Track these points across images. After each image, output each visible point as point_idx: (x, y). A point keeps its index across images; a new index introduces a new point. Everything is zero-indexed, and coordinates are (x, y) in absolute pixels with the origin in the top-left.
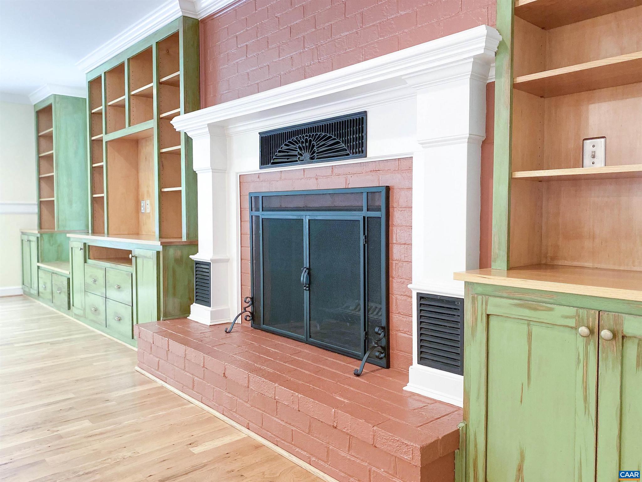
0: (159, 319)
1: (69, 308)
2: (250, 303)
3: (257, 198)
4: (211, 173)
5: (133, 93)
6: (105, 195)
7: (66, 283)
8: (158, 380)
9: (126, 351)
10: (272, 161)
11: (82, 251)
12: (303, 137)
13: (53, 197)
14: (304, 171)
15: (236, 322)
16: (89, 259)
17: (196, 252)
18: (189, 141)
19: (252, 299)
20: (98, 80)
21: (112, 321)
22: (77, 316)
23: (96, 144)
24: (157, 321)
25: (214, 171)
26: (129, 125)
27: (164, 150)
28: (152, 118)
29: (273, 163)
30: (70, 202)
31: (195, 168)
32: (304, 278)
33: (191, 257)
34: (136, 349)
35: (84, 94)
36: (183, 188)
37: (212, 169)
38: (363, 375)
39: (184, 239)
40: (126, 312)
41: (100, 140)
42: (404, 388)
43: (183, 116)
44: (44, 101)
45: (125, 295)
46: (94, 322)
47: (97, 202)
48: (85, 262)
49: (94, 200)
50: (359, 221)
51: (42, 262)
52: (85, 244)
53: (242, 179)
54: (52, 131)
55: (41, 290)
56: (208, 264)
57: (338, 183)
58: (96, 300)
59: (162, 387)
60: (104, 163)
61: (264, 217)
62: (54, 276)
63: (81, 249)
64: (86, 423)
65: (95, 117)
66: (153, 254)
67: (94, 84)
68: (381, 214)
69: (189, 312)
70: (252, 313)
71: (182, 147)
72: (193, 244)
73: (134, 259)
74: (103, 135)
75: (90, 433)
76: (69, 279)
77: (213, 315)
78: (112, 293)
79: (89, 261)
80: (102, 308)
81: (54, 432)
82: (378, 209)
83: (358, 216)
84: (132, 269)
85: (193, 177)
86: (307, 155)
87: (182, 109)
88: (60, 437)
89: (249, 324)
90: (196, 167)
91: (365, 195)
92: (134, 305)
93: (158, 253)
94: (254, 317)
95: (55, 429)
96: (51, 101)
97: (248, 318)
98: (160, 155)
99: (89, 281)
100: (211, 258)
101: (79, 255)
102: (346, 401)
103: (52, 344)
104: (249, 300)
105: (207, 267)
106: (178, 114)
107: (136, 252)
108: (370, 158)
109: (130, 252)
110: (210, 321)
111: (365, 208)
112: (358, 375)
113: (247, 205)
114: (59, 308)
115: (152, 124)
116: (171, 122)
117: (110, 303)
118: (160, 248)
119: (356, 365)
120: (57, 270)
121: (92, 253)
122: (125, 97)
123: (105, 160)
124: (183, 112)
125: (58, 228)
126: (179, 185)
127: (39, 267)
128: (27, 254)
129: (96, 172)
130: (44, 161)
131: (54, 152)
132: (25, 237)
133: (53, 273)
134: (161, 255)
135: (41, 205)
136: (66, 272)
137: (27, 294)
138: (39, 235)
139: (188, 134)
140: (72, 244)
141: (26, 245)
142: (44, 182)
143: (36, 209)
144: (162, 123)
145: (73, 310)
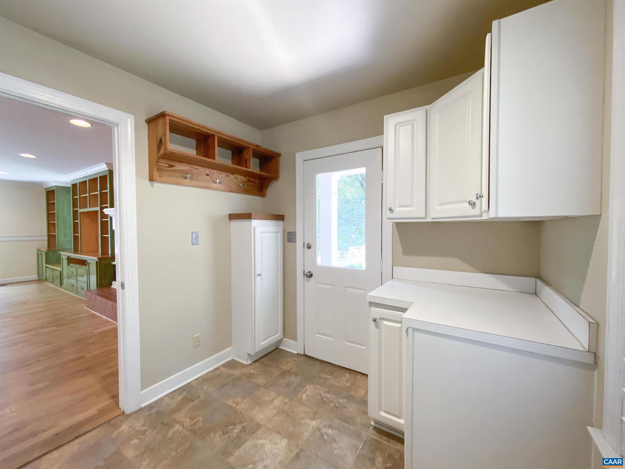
1: (61, 285)
5: (90, 193)
6: (79, 235)
7: (59, 274)
8: (93, 311)
11: (67, 260)
13: (56, 233)
16: (70, 263)
17: (115, 261)
18: (111, 218)
21: (79, 290)
22: (65, 289)
23: (75, 213)
24: (96, 288)
26: (89, 207)
27: (103, 219)
28: (97, 206)
30: (65, 236)
33: (112, 263)
34: (86, 299)
36: (109, 236)
39: (110, 256)
40: (85, 285)
41: (77, 211)
43: (108, 209)
44: (51, 187)
45: (85, 279)
46: (71, 291)
47: (76, 238)
48: (69, 265)
49: (74, 236)
51: (48, 264)
52: (68, 257)
54: (55, 202)
55: (48, 277)
58: (72, 281)
60: (78, 221)
62: (54, 271)
63: (66, 259)
65: (75, 201)
66: (94, 263)
67: (74, 185)
69: (111, 285)
71: (109, 220)
72: (113, 258)
73: (88, 264)
74: (78, 209)
76: (61, 272)
78: (80, 278)
79: (71, 265)
80: (75, 284)
84: (87, 268)
85: (113, 233)
87: (108, 205)
90: (114, 228)
92: (88, 283)
96: (54, 188)
98: (101, 221)
99: (70, 273)
101: (65, 262)
106: (107, 207)
107: (89, 261)
109: (86, 261)
114: (56, 285)
115: (98, 209)
116: (104, 210)
117: (79, 282)
118: (98, 260)
120: (55, 268)
121: (70, 261)
122: (87, 195)
123: (79, 220)
124: (109, 207)
125: (58, 247)
126: (108, 234)
127: (46, 267)
128: (40, 260)
129: (75, 225)
130: (51, 216)
131: (55, 212)
132: (39, 252)
133: (53, 269)
134: (98, 263)
135: (49, 236)
136: (60, 269)
137: (40, 280)
138: (47, 251)
139: (111, 216)
140: (62, 257)
141: (40, 256)
142: (51, 226)
143: (46, 238)
144: (102, 209)
145: (63, 286)
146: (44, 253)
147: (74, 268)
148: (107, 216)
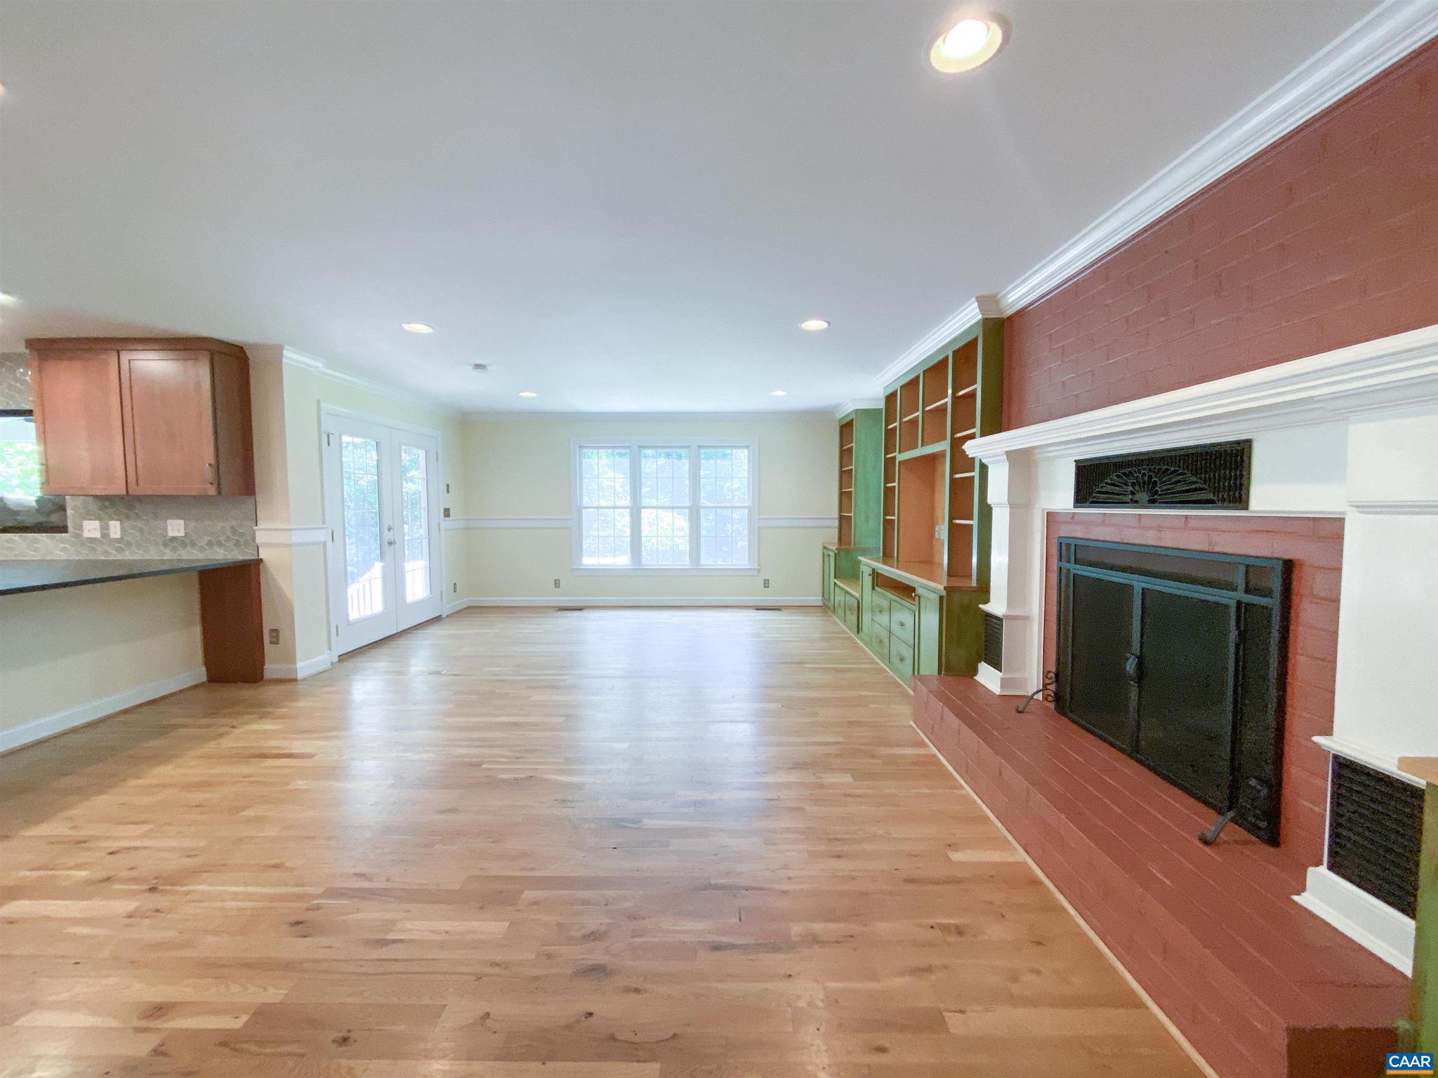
0: (940, 673)
1: (858, 632)
2: (1054, 679)
3: (1068, 545)
4: (1009, 509)
5: (927, 409)
6: (895, 518)
7: (856, 605)
8: (931, 745)
9: (905, 695)
10: (1091, 500)
11: (871, 577)
12: (1139, 470)
13: (851, 513)
14: (1140, 519)
15: (1035, 697)
16: (878, 586)
17: (987, 601)
18: (984, 468)
19: (1057, 675)
20: (893, 394)
21: (895, 658)
22: (865, 643)
23: (889, 463)
24: (937, 674)
25: (1013, 506)
26: (922, 445)
27: (958, 476)
28: (945, 439)
29: (1092, 502)
30: (867, 519)
31: (990, 501)
32: (1131, 666)
33: (981, 606)
35: (881, 405)
36: (974, 522)
37: (1010, 504)
38: (1218, 845)
39: (974, 583)
40: (908, 653)
41: (894, 458)
42: (1296, 898)
43: (978, 441)
44: (847, 415)
45: (908, 636)
46: (878, 654)
47: (888, 524)
48: (873, 589)
49: (886, 521)
50: (1226, 606)
51: (838, 580)
52: (873, 570)
53: (1051, 517)
54: (852, 447)
55: (836, 606)
56: (1000, 620)
57: (1194, 542)
58: (881, 630)
59: (934, 756)
60: (895, 484)
61: (1076, 572)
62: (847, 596)
63: (870, 575)
64: (847, 779)
65: (890, 434)
66: (936, 597)
67: (890, 398)
68: (1274, 603)
69: (976, 672)
70: (1056, 694)
71: (976, 473)
72: (984, 590)
73: (917, 599)
74: (896, 454)
75: (848, 792)
76: (858, 602)
77: (1004, 683)
78: (897, 629)
79: (879, 589)
80: (886, 641)
81: (817, 777)
82: (1267, 593)
83: (1228, 598)
84: (916, 608)
85: (986, 511)
86: (1143, 496)
87: (977, 430)
88: (822, 786)
89: (1052, 706)
91: (1242, 569)
92: (916, 649)
93: (941, 598)
94: (1058, 698)
95: (820, 775)
96: (853, 416)
97: (1050, 699)
98: (952, 481)
99: (876, 609)
100: (1004, 613)
101: (868, 581)
102: (1168, 883)
103: (836, 670)
104: (1052, 675)
105: (998, 622)
106: (972, 437)
107: (920, 591)
108: (1255, 512)
109: (912, 588)
110: (999, 690)
111: (1242, 587)
112: (1206, 842)
113: (1055, 552)
114: (851, 629)
115: (944, 446)
116: (963, 447)
117: (893, 638)
118: (944, 593)
119: (1210, 822)
120: (849, 590)
121: (880, 581)
122: (919, 413)
123: (897, 480)
124: (978, 434)
125: (855, 544)
126: (971, 519)
127: (835, 583)
128: (827, 571)
129: (889, 492)
130: (845, 476)
131: (853, 467)
132: (826, 551)
133: (847, 592)
134: (945, 600)
135: (841, 518)
136: (857, 595)
137: (826, 608)
138: (836, 552)
139: (984, 461)
140: (863, 568)
141: (826, 560)
142: (845, 497)
143: (836, 523)
144: (957, 444)
145: (862, 634)
146: (832, 554)
147: (884, 597)
148: (969, 463)
